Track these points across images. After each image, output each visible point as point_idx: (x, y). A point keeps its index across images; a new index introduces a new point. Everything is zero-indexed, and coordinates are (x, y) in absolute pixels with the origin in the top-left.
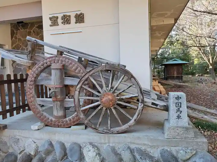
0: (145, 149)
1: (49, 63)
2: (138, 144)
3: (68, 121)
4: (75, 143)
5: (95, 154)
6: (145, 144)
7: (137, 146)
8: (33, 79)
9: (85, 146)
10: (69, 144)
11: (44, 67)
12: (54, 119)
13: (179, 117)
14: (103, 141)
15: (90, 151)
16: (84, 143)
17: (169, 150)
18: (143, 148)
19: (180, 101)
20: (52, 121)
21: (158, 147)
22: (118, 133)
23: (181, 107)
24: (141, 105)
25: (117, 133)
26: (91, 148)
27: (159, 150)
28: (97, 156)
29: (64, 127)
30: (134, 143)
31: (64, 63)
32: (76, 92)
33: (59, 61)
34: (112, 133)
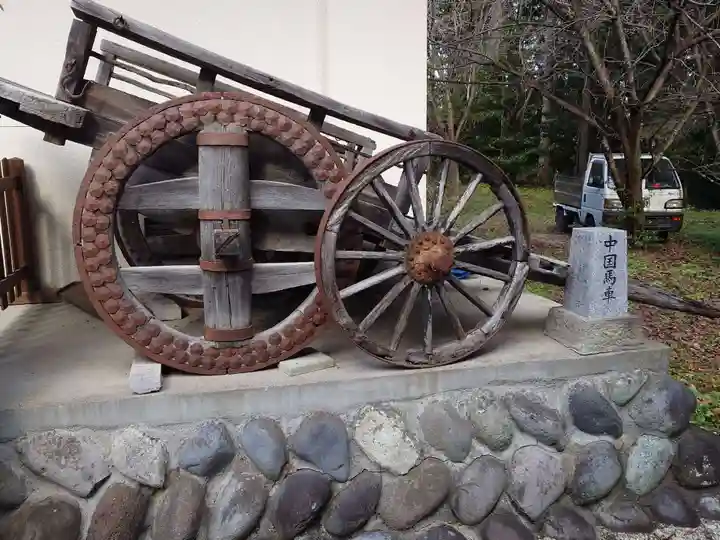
0: (532, 394)
1: (188, 122)
2: (515, 383)
3: (269, 345)
4: (321, 415)
5: (398, 433)
6: (532, 381)
7: (513, 389)
8: (113, 185)
9: (360, 417)
10: (299, 421)
11: (166, 134)
12: (207, 345)
13: (609, 294)
14: (414, 391)
15: (380, 427)
16: (351, 407)
17: (589, 383)
18: (528, 390)
19: (615, 250)
20: (199, 351)
21: (563, 380)
22: (457, 359)
23: (615, 267)
24: (522, 269)
25: (452, 360)
26: (381, 417)
27: (565, 387)
28: (408, 439)
29: (251, 367)
30: (504, 382)
31: (255, 123)
32: (328, 233)
33: (237, 117)
34: (439, 363)
